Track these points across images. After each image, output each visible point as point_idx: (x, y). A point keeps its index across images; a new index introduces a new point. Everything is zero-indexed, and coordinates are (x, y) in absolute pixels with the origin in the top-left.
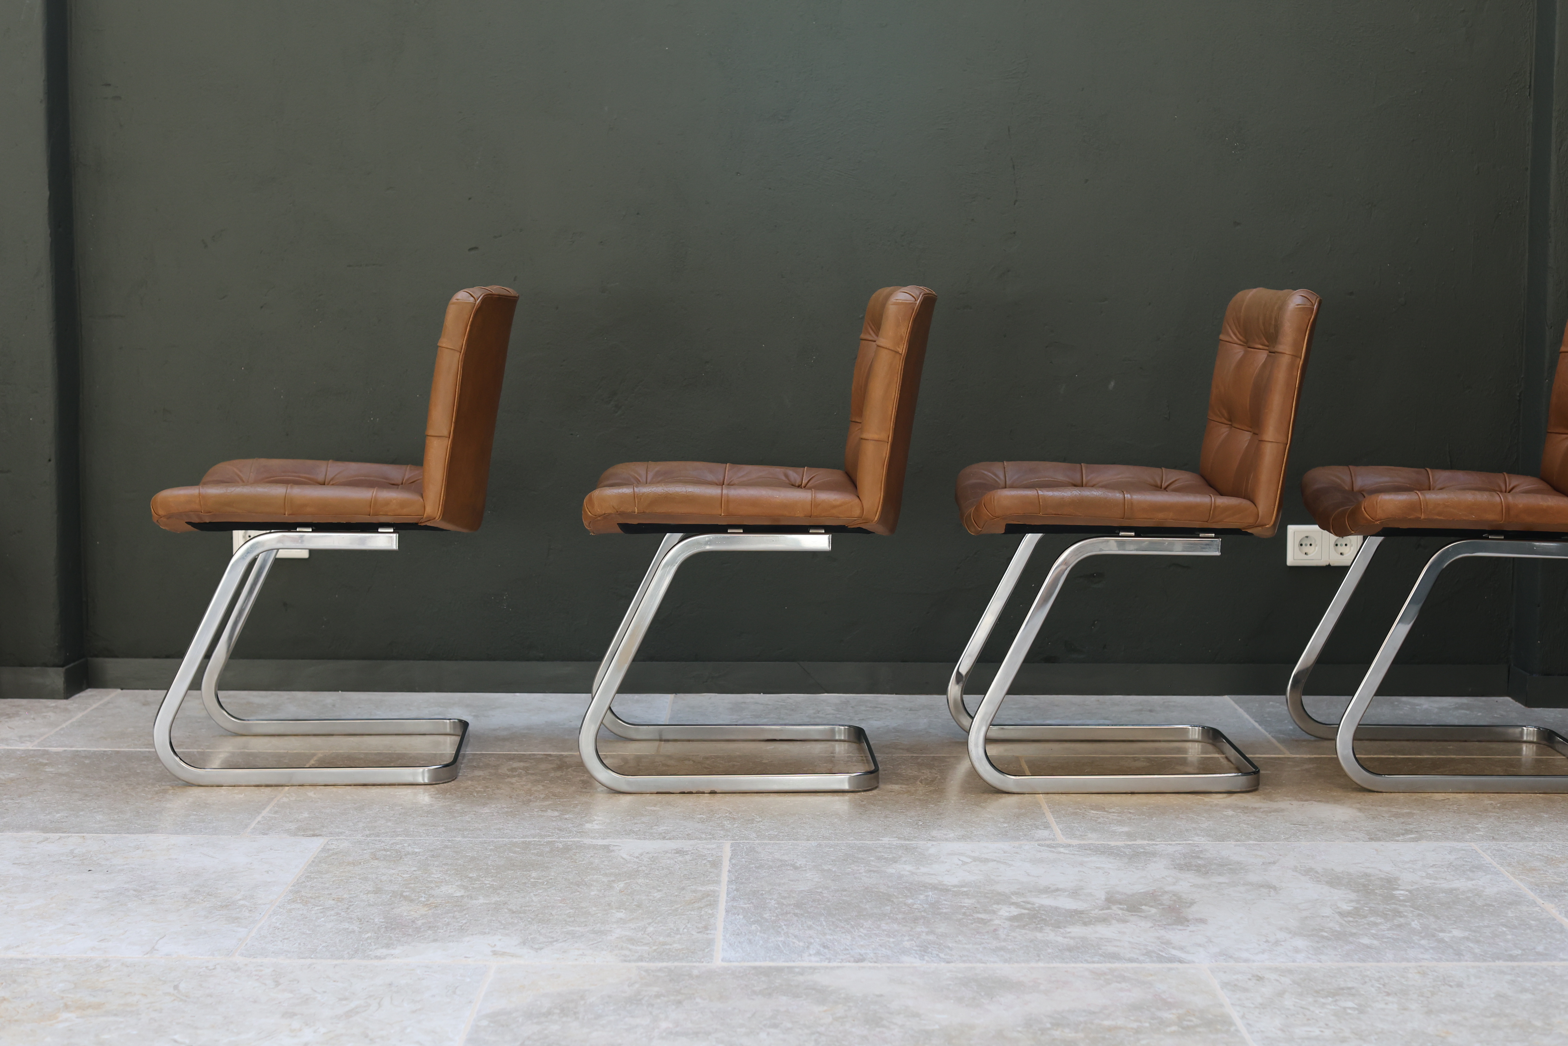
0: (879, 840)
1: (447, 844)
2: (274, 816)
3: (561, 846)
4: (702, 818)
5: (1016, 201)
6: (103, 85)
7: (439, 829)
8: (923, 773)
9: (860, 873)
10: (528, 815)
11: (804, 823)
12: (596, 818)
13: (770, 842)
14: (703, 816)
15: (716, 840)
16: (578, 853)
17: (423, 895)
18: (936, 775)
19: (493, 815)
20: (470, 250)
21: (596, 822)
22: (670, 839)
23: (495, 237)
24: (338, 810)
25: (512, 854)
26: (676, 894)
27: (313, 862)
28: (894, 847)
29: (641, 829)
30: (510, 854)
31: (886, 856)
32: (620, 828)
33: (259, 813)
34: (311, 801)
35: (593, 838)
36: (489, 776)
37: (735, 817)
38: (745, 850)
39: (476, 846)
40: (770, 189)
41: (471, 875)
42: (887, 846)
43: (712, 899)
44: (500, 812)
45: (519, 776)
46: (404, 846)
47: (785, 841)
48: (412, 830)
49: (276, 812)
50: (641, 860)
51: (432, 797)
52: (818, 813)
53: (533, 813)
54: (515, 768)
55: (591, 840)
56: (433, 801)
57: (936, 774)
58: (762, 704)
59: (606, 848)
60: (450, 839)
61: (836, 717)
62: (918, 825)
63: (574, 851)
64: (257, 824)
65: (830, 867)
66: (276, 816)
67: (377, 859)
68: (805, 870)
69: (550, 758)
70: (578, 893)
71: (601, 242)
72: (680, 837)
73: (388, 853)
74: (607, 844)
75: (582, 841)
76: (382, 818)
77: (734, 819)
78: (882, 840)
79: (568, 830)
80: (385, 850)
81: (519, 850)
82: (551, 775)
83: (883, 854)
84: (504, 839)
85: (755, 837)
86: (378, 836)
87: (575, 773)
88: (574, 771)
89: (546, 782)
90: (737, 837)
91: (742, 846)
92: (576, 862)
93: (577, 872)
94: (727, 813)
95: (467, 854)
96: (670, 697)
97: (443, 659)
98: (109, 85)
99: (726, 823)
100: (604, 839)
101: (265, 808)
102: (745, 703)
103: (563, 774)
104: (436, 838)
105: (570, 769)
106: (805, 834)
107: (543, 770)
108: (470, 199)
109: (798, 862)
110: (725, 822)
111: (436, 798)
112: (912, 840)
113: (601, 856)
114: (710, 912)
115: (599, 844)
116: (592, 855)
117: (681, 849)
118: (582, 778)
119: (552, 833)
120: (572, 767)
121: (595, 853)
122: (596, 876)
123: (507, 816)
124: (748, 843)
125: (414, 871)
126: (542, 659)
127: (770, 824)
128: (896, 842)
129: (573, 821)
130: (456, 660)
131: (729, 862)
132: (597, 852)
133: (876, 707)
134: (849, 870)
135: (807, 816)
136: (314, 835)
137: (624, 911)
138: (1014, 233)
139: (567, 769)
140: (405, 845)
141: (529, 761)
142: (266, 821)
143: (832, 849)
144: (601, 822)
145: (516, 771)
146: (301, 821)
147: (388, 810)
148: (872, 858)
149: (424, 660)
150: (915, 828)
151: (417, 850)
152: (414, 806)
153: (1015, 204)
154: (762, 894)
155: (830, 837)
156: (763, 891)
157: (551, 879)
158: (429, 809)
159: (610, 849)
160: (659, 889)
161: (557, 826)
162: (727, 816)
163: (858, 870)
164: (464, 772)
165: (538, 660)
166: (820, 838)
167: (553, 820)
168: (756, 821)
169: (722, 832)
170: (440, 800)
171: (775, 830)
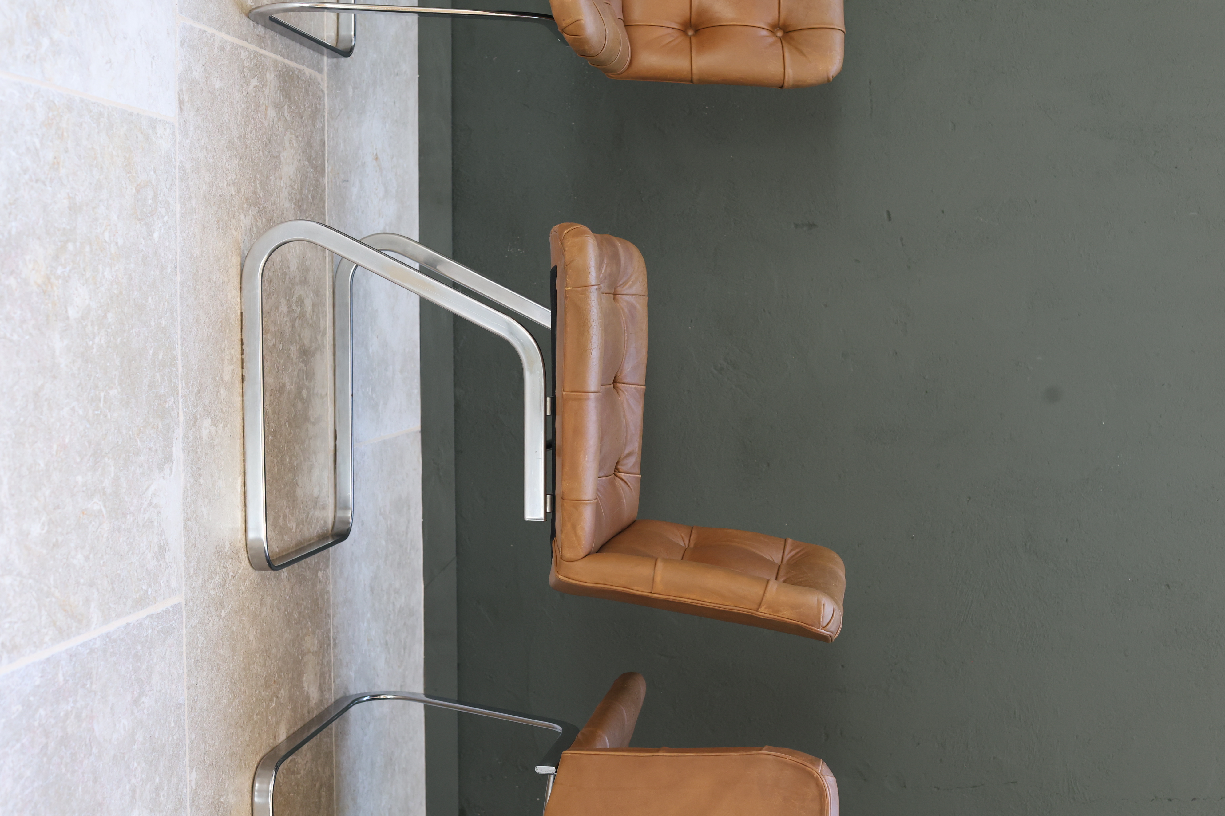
0: (192, 768)
1: (169, 268)
2: (216, 47)
3: (170, 403)
4: (224, 548)
5: (938, 789)
7: (197, 248)
8: (306, 755)
9: (129, 781)
10: (223, 346)
11: (219, 669)
12: (222, 425)
13: (184, 647)
14: (227, 549)
15: (186, 581)
16: (157, 430)
17: (68, 269)
18: (302, 772)
19: (222, 305)
20: (888, 213)
21: (213, 429)
22: (185, 527)
23: (902, 239)
24: (227, 121)
25: (151, 352)
26: (82, 581)
27: (131, 114)
28: (180, 793)
29: (203, 486)
30: (152, 349)
31: (162, 794)
32: (204, 461)
33: (220, 29)
34: (242, 86)
35: (186, 436)
36: (289, 278)
37: (228, 584)
38: (169, 625)
39: (166, 303)
40: (953, 532)
41: (110, 315)
42: (181, 785)
43: (73, 629)
44: (228, 311)
45: (291, 311)
46: (163, 217)
47: (185, 663)
48: (195, 217)
49: (222, 49)
50: (144, 510)
51: (252, 224)
52: (236, 676)
53: (226, 350)
54: (302, 302)
55: (181, 436)
56: (245, 227)
57: (305, 770)
58: (407, 528)
59: (168, 459)
60: (178, 269)
61: (390, 615)
62: (219, 799)
63: (160, 424)
64: (201, 30)
65: (141, 739)
66: (216, 51)
67: (138, 191)
68: (132, 713)
69: (319, 337)
70: (78, 460)
71: (896, 353)
72: (190, 537)
73: (150, 202)
74: (174, 457)
75: (178, 427)
76: (216, 176)
77: (224, 585)
78: (191, 772)
79: (199, 401)
80: (155, 196)
81: (160, 357)
82: (292, 348)
83: (165, 788)
84: (179, 332)
85: (192, 625)
86: (182, 180)
87: (296, 373)
88: (300, 370)
89: (281, 345)
90: (191, 604)
91: (175, 617)
92: (138, 434)
93: (120, 443)
94: (233, 572)
95: (150, 298)
96: (416, 425)
99: (217, 579)
100: (183, 450)
101: (230, 34)
102: (409, 509)
103: (295, 360)
104: (179, 251)
105: (304, 365)
106: (200, 679)
107: (299, 336)
108: (943, 212)
109: (148, 698)
110: (218, 577)
111: (250, 229)
112: (191, 806)
113: (151, 460)
114: (47, 639)
115: (174, 449)
116: (153, 449)
117: (167, 549)
118: (288, 384)
119: (193, 384)
120: (306, 366)
121: (156, 450)
122: (113, 468)
123: (221, 322)
124: (181, 623)
125: (117, 243)
127: (216, 630)
128: (188, 791)
129: (214, 401)
131: (145, 616)
132: (159, 452)
133: (405, 649)
134: (136, 765)
135: (232, 665)
136: (181, 103)
137: (44, 531)
138: (905, 786)
139: (304, 362)
140: (166, 218)
141: (315, 314)
142: (205, 40)
143: (173, 725)
144: (213, 435)
145: (297, 306)
146: (207, 81)
147: (230, 178)
148: (157, 780)
150: (214, 798)
151: (156, 235)
152: (237, 208)
153: (935, 787)
154: (84, 686)
155: (195, 710)
156: (91, 683)
157: (106, 416)
158: (231, 226)
159: (164, 465)
160: (91, 556)
161: (204, 387)
162: (228, 574)
163: (135, 775)
164: (296, 247)
166: (194, 700)
167: (215, 377)
168: (221, 612)
169: (200, 582)
170: (248, 234)
171: (205, 642)
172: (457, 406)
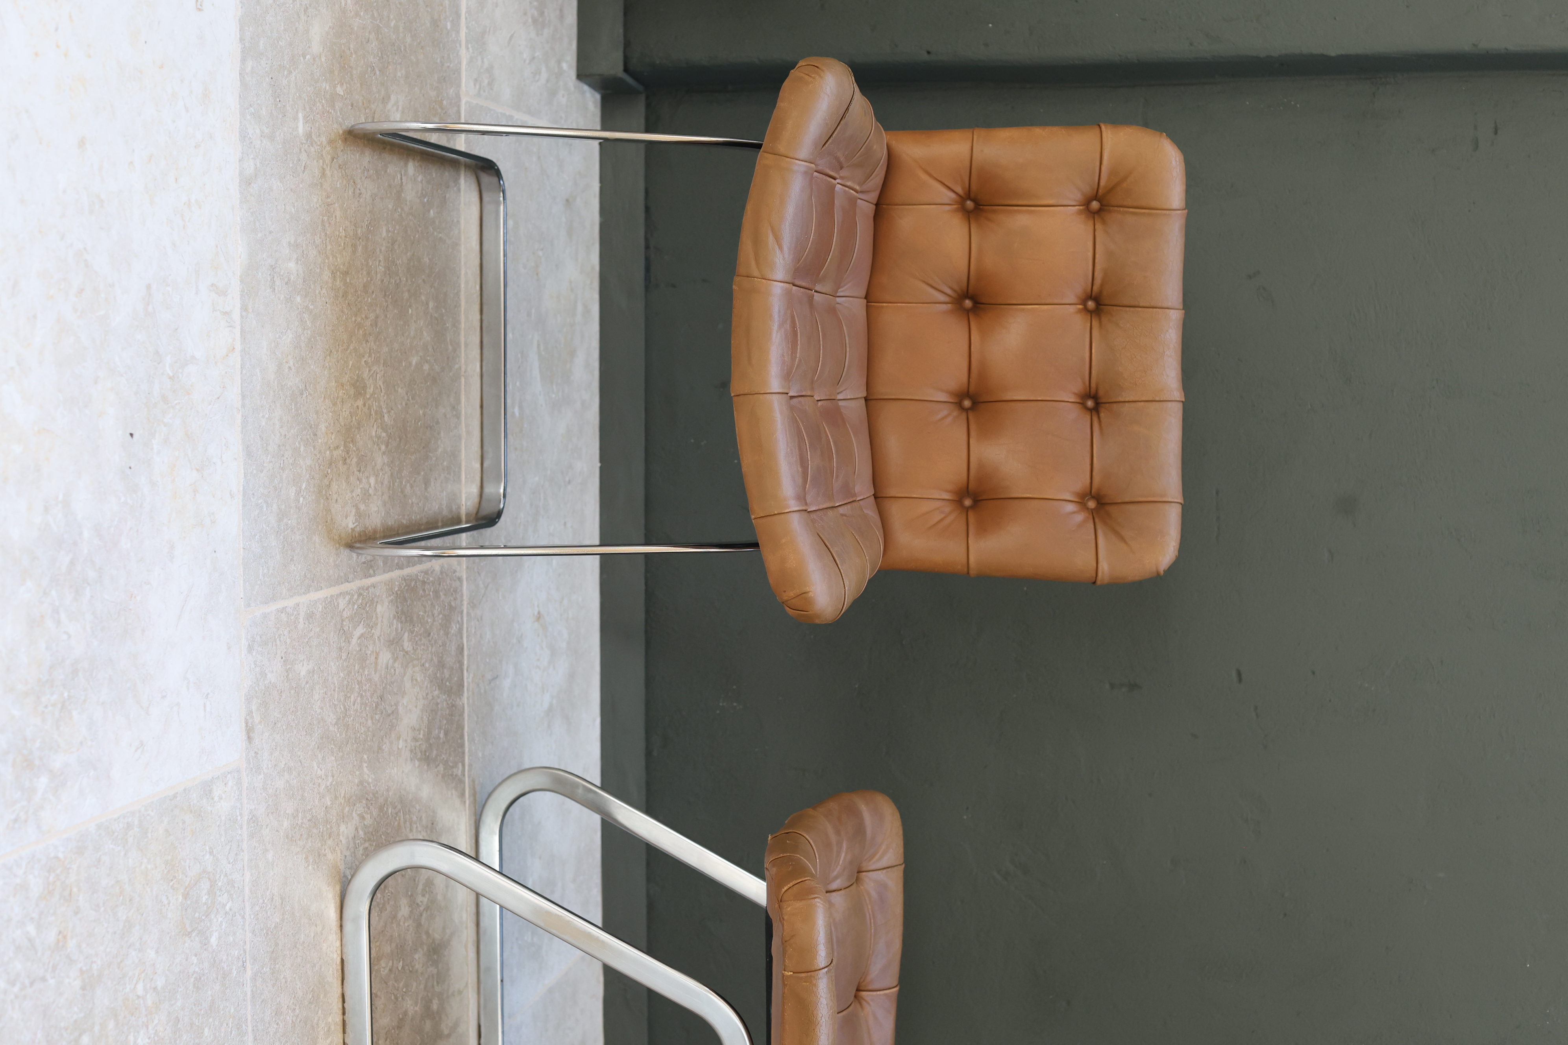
1: (234, 970)
2: (301, 620)
6: (1495, 123)
7: (275, 915)
20: (1239, 674)
23: (1256, 708)
24: (319, 711)
27: (174, 797)
33: (307, 591)
34: (340, 649)
39: (231, 1021)
46: (224, 906)
49: (310, 617)
53: (321, 1023)
56: (347, 838)
60: (248, 962)
64: (278, 611)
66: (301, 626)
67: (186, 897)
71: (1245, 861)
73: (205, 899)
76: (302, 798)
80: (213, 886)
82: (416, 956)
86: (252, 837)
87: (422, 986)
88: (427, 979)
89: (400, 963)
95: (206, 1030)
97: (647, 612)
98: (1496, 133)
101: (322, 589)
103: (420, 971)
104: (249, 936)
105: (433, 968)
107: (427, 933)
108: (1314, 673)
118: (411, 1009)
120: (436, 967)
123: (313, 991)
125: (155, 989)
126: (648, 753)
130: (646, 631)
139: (434, 963)
140: (228, 906)
142: (285, 619)
146: (288, 676)
147: (323, 787)
149: (646, 584)
151: (214, 939)
152: (334, 821)
158: (327, 851)
165: (647, 747)
172: (651, 906)
